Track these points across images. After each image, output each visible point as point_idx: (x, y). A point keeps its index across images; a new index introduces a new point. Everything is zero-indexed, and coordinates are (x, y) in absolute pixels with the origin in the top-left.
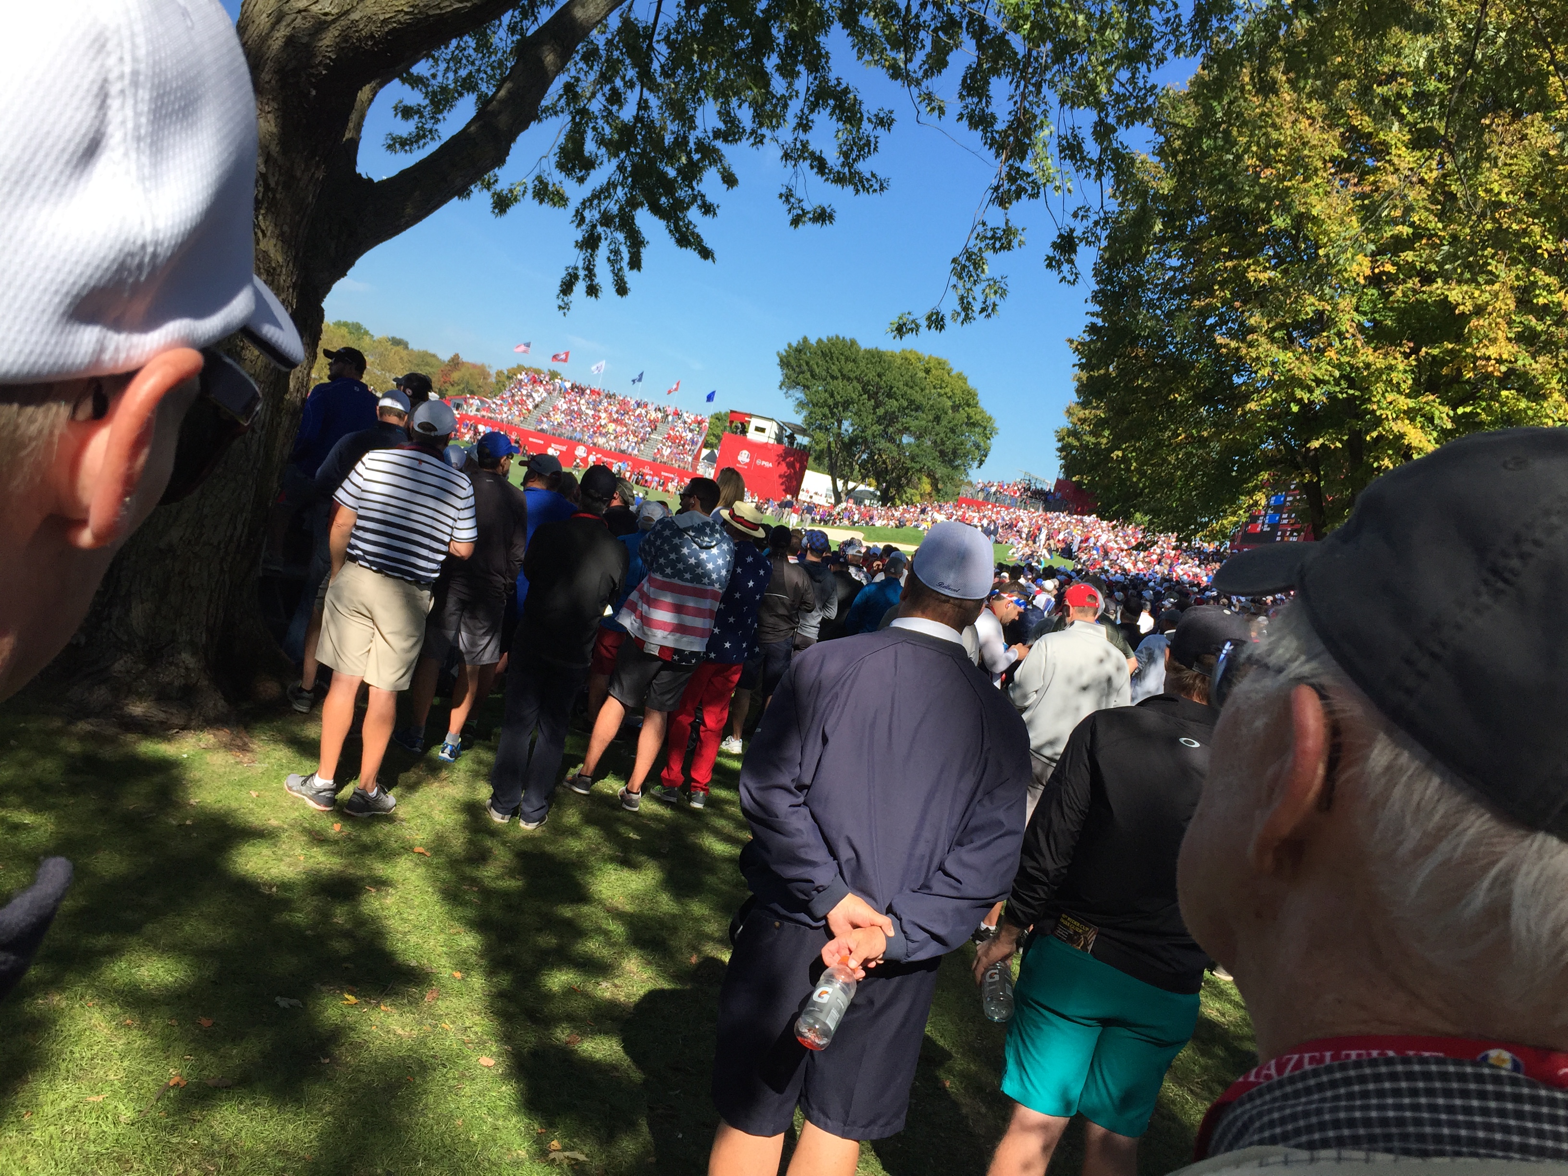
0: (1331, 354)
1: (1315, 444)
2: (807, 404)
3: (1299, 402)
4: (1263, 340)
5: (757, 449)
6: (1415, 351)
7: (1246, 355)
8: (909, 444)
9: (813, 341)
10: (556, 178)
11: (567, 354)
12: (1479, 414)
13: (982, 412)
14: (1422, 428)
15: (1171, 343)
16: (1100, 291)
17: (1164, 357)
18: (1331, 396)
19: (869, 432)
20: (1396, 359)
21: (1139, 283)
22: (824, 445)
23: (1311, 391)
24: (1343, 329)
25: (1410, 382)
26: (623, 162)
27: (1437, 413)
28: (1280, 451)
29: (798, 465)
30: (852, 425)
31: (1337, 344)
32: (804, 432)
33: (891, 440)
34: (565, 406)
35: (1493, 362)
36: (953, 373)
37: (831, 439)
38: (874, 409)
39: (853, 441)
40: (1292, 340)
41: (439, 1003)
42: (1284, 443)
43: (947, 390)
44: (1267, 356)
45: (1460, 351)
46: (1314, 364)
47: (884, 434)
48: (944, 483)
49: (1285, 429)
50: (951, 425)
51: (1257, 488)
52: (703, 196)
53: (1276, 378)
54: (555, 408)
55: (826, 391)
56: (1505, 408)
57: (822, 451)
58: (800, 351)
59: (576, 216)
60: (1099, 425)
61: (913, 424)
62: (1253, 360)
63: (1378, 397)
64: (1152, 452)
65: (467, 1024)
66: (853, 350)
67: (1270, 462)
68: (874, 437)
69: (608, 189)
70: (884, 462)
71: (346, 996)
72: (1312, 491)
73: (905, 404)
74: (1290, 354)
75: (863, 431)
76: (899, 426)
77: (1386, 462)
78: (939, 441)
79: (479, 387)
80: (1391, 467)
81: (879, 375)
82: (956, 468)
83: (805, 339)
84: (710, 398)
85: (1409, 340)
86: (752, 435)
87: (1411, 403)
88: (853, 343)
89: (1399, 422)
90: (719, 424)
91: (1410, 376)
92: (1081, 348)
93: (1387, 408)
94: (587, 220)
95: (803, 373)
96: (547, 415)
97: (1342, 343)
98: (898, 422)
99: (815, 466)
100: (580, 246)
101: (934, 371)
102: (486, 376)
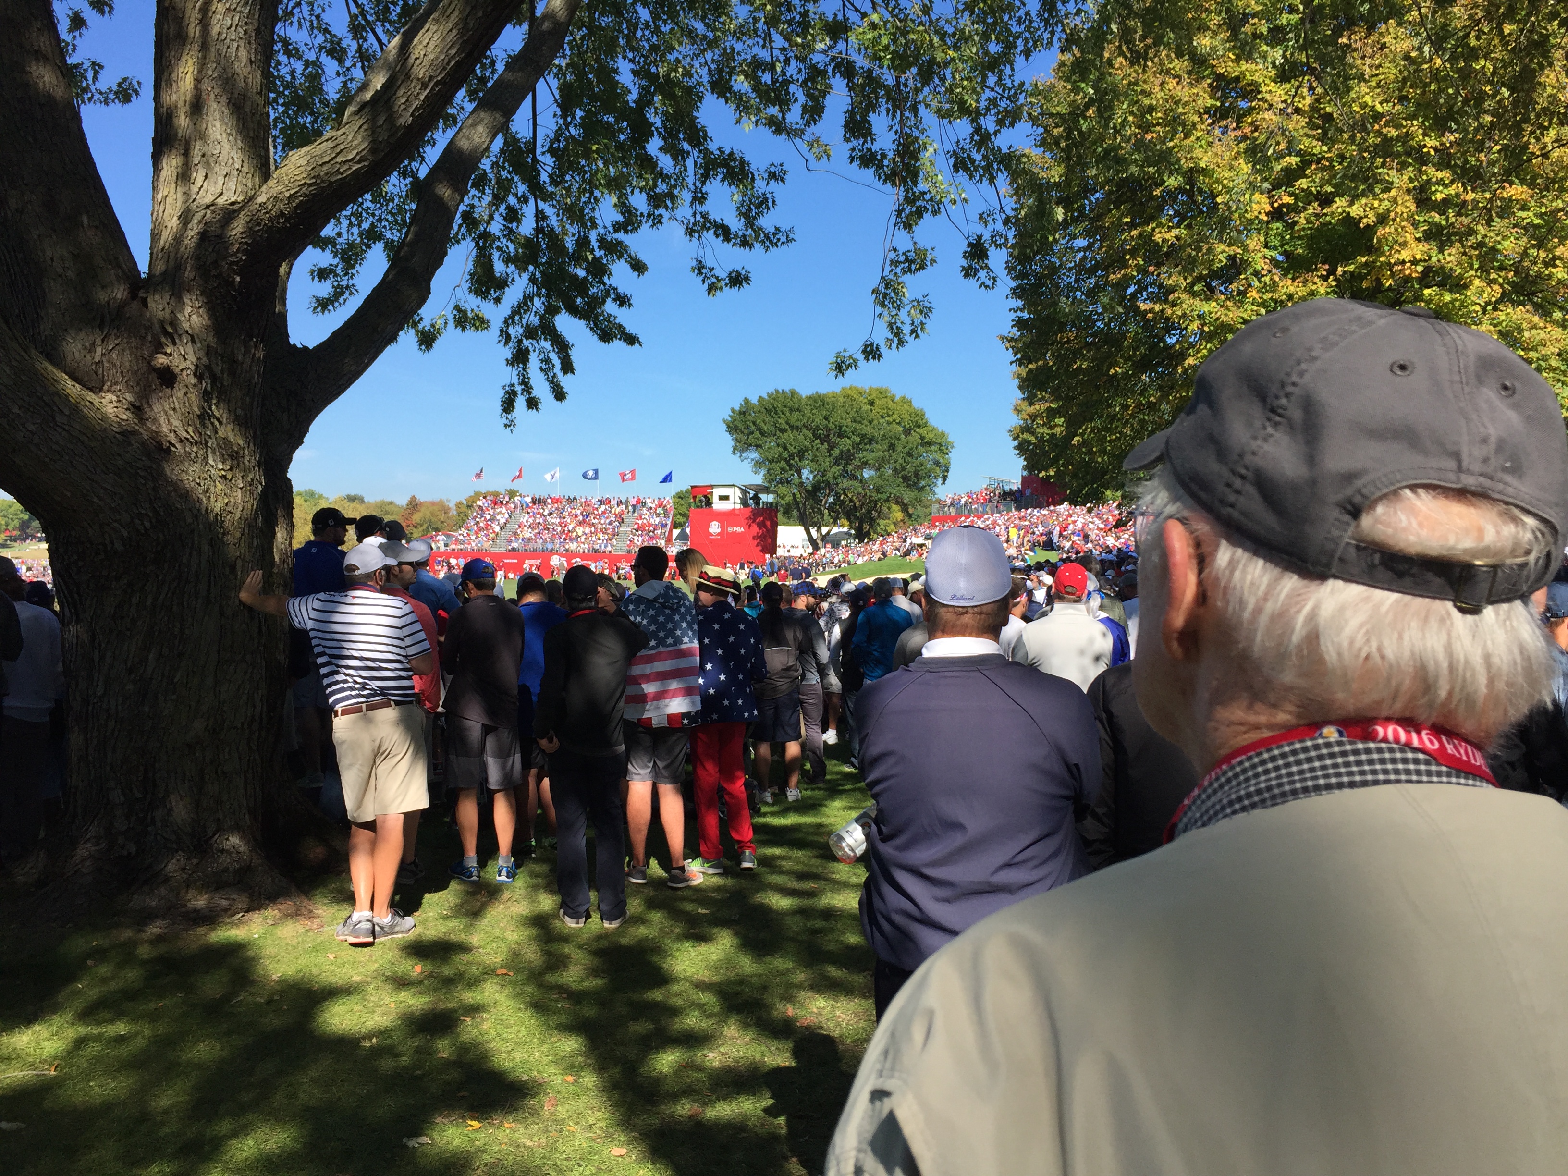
0: (1253, 294)
2: (764, 462)
4: (1184, 296)
5: (726, 518)
6: (1332, 272)
7: (1172, 314)
8: (871, 477)
9: (754, 400)
10: (473, 304)
13: (934, 429)
15: (1098, 320)
16: (1017, 287)
17: (1094, 335)
19: (830, 475)
20: (1315, 283)
21: (1053, 270)
22: (789, 498)
24: (1258, 267)
26: (533, 274)
29: (768, 523)
30: (811, 472)
31: (1256, 283)
32: (766, 490)
33: (854, 477)
34: (530, 521)
35: (1408, 264)
36: (897, 398)
37: (795, 491)
38: (829, 452)
39: (817, 488)
40: (1212, 290)
41: (559, 1108)
43: (895, 416)
44: (1192, 311)
45: (1374, 262)
46: (1239, 308)
47: (845, 474)
48: (913, 506)
50: (906, 450)
52: (615, 289)
53: (1206, 329)
54: (521, 525)
55: (778, 445)
57: (788, 504)
58: (744, 413)
59: (501, 335)
60: (1051, 415)
61: (871, 457)
62: (1180, 317)
65: (591, 1122)
66: (795, 400)
68: (835, 478)
69: (525, 304)
70: (851, 501)
71: (470, 1122)
73: (858, 440)
74: (1214, 304)
75: (824, 476)
76: (857, 462)
78: (899, 467)
79: (442, 522)
81: (826, 418)
82: (921, 489)
83: (747, 401)
84: (668, 479)
85: (1323, 263)
86: (718, 505)
88: (793, 393)
90: (682, 502)
92: (1012, 344)
94: (513, 337)
95: (752, 433)
96: (515, 534)
97: (1260, 281)
98: (855, 458)
99: (786, 520)
100: (511, 363)
101: (877, 402)
102: (446, 510)
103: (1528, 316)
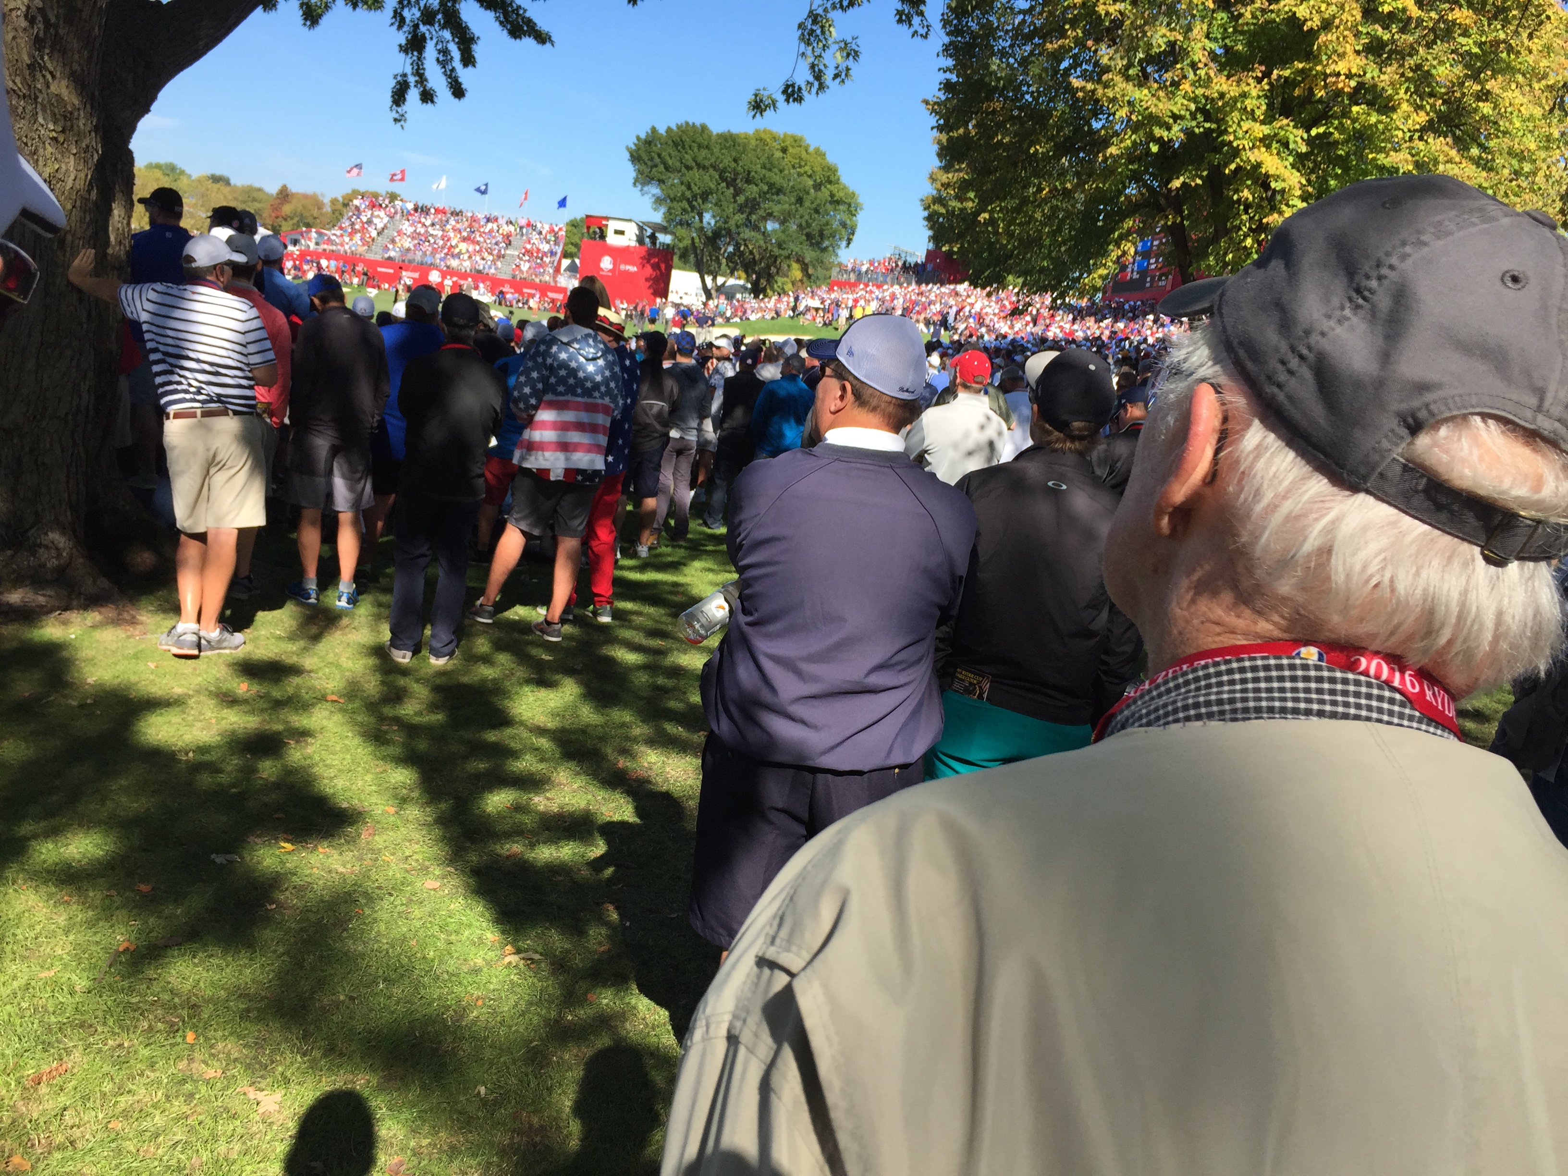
0: (1186, 86)
1: (1176, 184)
2: (664, 200)
3: (1159, 141)
4: (1118, 79)
5: (619, 254)
6: (1267, 74)
7: (1103, 96)
8: (774, 231)
9: (662, 130)
11: (403, 172)
12: (1332, 134)
13: (845, 188)
14: (1278, 154)
15: (1027, 93)
16: (951, 43)
17: (1020, 109)
18: (1188, 132)
19: (732, 223)
20: (1248, 84)
21: (989, 31)
22: (687, 242)
23: (1169, 128)
24: (1196, 59)
25: (1264, 107)
27: (1291, 137)
28: (1142, 194)
29: (663, 266)
30: (714, 217)
31: (1191, 76)
32: (664, 230)
33: (756, 228)
34: (411, 230)
35: (1343, 77)
36: (811, 149)
37: (694, 235)
38: (734, 197)
39: (717, 234)
40: (1146, 76)
41: (377, 838)
42: (1145, 185)
43: (807, 168)
44: (1123, 96)
45: (1311, 69)
46: (1170, 99)
47: (748, 223)
48: (814, 266)
49: (1146, 171)
50: (814, 206)
51: (1123, 237)
53: (1134, 117)
54: (400, 233)
55: (682, 183)
56: (1357, 125)
57: (686, 248)
58: (650, 143)
60: (964, 186)
61: (776, 209)
62: (1110, 101)
63: (1235, 126)
64: (1018, 210)
65: (407, 854)
66: (705, 136)
67: (1133, 208)
68: (738, 227)
70: (751, 253)
71: (283, 844)
72: (1177, 233)
73: (766, 188)
74: (1146, 91)
75: (726, 222)
76: (761, 212)
77: (1246, 194)
78: (804, 224)
79: (315, 218)
80: (1251, 198)
81: (735, 160)
82: (824, 250)
83: (654, 130)
84: (562, 203)
85: (1260, 64)
86: (612, 239)
87: (1266, 130)
88: (704, 128)
89: (1256, 150)
90: (575, 231)
91: (1263, 102)
92: (936, 108)
93: (1243, 138)
95: (656, 166)
96: (393, 241)
97: (1195, 74)
98: (760, 208)
99: (681, 264)
100: (405, 49)
101: (791, 150)
102: (320, 205)
103: (1446, 148)
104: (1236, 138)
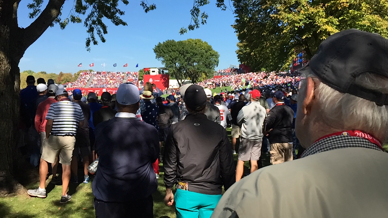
0: (302, 12)
1: (304, 37)
2: (165, 61)
3: (297, 27)
4: (283, 12)
5: (154, 77)
6: (324, 5)
7: (280, 17)
8: (196, 65)
9: (162, 43)
10: (76, 15)
11: (93, 64)
12: (345, 18)
13: (214, 51)
14: (331, 26)
15: (259, 19)
16: (237, 10)
17: (258, 24)
18: (305, 24)
19: (184, 65)
20: (319, 9)
21: (246, 5)
22: (172, 72)
23: (299, 23)
24: (304, 4)
25: (325, 14)
26: (94, 5)
27: (334, 21)
28: (295, 42)
29: (166, 79)
30: (179, 64)
31: (303, 9)
32: (166, 69)
33: (191, 65)
34: (96, 79)
35: (345, 3)
36: (203, 42)
37: (174, 69)
38: (184, 58)
39: (180, 68)
40: (291, 11)
42: (296, 39)
43: (203, 47)
44: (285, 17)
45: (336, 2)
46: (298, 16)
47: (189, 64)
48: (209, 73)
49: (296, 35)
50: (206, 57)
51: (292, 53)
52: (119, 10)
53: (289, 22)
54: (94, 80)
55: (169, 56)
56: (352, 15)
58: (159, 47)
59: (85, 24)
60: (245, 46)
61: (196, 59)
62: (282, 19)
63: (317, 20)
64: (261, 50)
66: (174, 43)
67: (293, 46)
68: (186, 65)
69: (92, 14)
70: (191, 72)
72: (307, 50)
73: (192, 54)
74: (291, 15)
75: (182, 65)
76: (192, 61)
77: (324, 37)
78: (204, 62)
79: (70, 79)
80: (326, 39)
81: (183, 48)
82: (211, 68)
83: (160, 43)
84: (137, 66)
85: (322, 3)
86: (152, 74)
87: (326, 20)
88: (173, 41)
89: (325, 26)
90: (141, 73)
91: (324, 12)
92: (235, 27)
93: (320, 23)
94: (88, 24)
95: (161, 52)
96: (92, 83)
98: (191, 60)
99: (172, 78)
100: (88, 32)
101: (198, 43)
102: (71, 76)
103: (378, 18)
104: (319, 23)
